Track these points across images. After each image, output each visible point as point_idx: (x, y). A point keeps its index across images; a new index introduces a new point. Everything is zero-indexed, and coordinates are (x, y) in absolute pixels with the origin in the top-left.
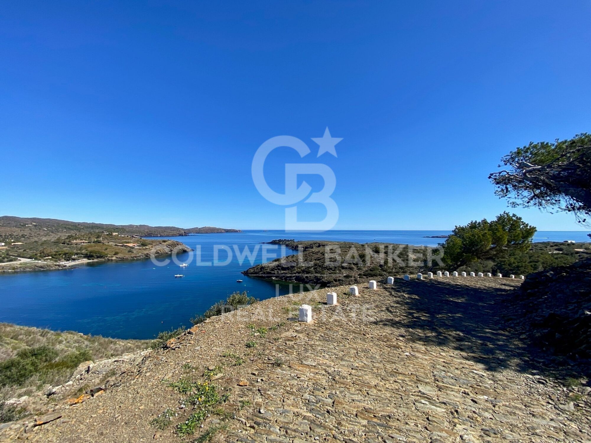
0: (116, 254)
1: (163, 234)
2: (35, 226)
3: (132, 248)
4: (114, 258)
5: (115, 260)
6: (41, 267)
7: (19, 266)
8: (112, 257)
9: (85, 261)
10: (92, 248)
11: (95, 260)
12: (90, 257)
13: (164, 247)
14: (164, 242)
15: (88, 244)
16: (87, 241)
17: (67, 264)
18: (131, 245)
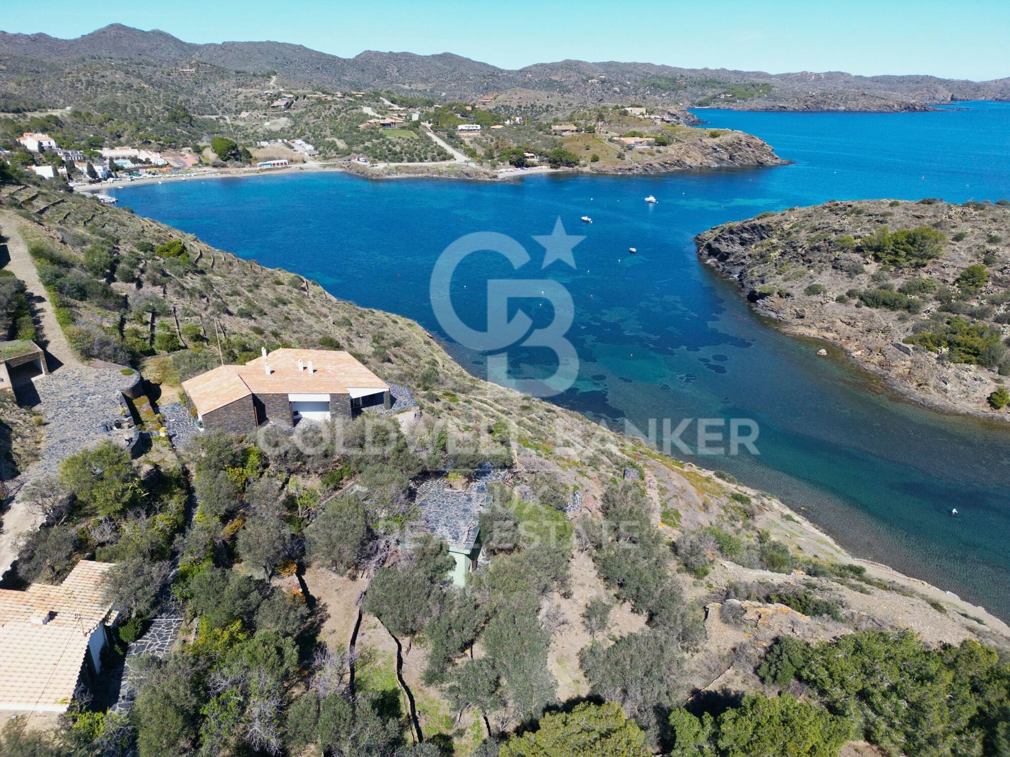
0: (595, 159)
2: (603, 82)
3: (630, 148)
4: (587, 169)
5: (587, 173)
6: (467, 174)
7: (444, 169)
8: (585, 166)
9: (545, 169)
10: (572, 144)
11: (560, 170)
12: (554, 163)
13: (707, 151)
14: (714, 135)
15: (575, 134)
16: (575, 128)
17: (507, 172)
18: (630, 141)
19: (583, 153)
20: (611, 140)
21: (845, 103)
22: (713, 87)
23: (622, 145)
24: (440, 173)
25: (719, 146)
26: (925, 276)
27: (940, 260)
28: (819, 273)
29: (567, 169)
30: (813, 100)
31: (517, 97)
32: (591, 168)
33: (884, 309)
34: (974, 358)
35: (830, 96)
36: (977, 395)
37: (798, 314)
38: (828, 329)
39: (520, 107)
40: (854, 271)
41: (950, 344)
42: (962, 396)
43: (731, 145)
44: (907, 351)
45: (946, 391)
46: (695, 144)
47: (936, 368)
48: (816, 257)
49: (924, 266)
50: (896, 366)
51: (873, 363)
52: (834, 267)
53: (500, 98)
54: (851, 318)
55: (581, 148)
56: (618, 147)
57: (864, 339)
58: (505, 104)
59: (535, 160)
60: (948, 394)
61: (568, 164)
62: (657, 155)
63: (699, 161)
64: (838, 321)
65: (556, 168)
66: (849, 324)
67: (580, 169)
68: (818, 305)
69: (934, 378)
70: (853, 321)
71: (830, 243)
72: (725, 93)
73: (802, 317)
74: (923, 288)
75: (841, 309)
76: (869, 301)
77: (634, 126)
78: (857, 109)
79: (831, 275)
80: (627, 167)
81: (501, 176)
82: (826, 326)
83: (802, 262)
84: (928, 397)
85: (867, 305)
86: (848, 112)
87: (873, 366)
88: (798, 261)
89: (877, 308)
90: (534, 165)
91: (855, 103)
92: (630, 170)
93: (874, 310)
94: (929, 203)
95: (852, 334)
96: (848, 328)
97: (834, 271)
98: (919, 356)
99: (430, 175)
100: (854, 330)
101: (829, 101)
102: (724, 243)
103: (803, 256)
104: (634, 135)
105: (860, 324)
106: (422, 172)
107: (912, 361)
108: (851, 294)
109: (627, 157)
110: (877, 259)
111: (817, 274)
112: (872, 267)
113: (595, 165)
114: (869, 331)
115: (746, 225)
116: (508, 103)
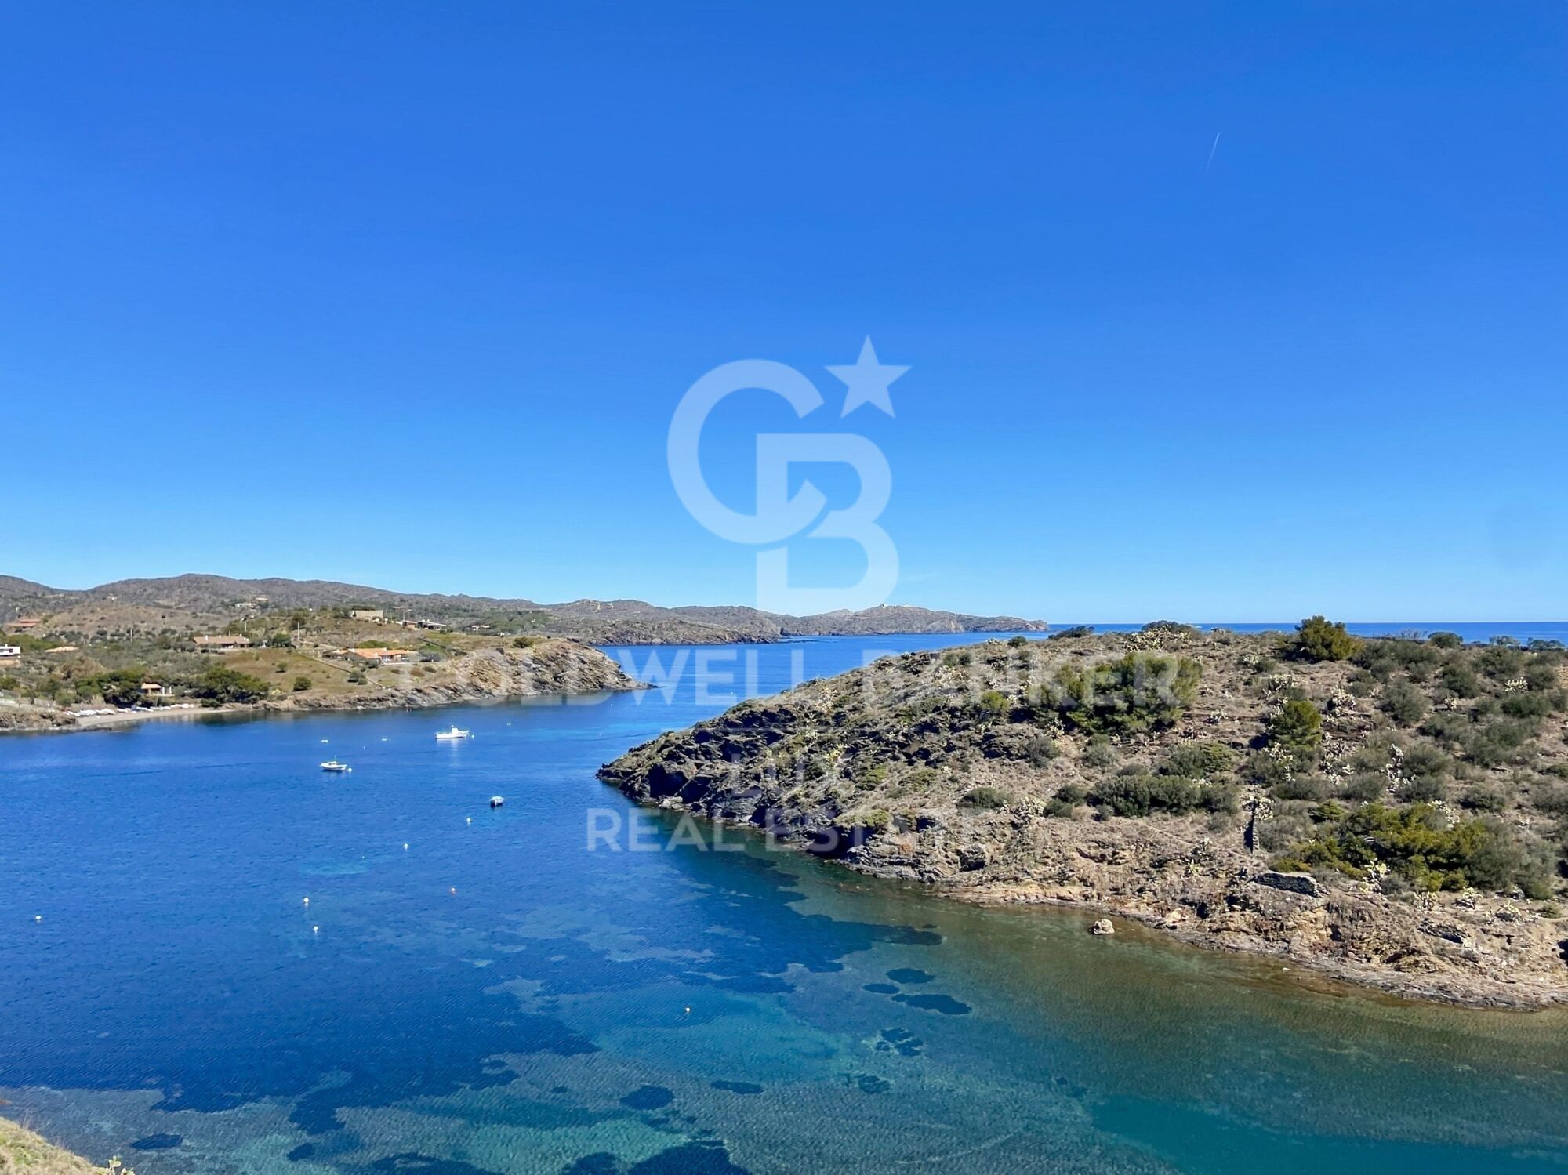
0: (302, 686)
1: (670, 635)
3: (373, 665)
8: (282, 698)
9: (191, 710)
10: (246, 664)
11: (225, 710)
12: (208, 695)
13: (516, 669)
14: (521, 644)
15: (247, 649)
16: (247, 641)
17: (96, 714)
18: (373, 654)
19: (273, 678)
20: (327, 656)
22: (457, 616)
23: (356, 660)
25: (533, 660)
26: (1188, 742)
27: (1196, 712)
28: (965, 769)
29: (239, 706)
30: (614, 630)
31: (96, 618)
32: (297, 702)
33: (1157, 815)
34: (1460, 874)
35: (637, 625)
36: (1536, 952)
37: (964, 859)
38: (1062, 879)
39: (103, 633)
40: (1037, 756)
41: (1384, 854)
42: (1512, 961)
43: (553, 660)
44: (1303, 887)
45: (1470, 957)
46: (492, 659)
47: (1399, 911)
48: (931, 740)
49: (1172, 724)
50: (1298, 926)
51: (1239, 930)
52: (990, 754)
53: (56, 619)
54: (1102, 844)
55: (267, 671)
56: (347, 665)
57: (1157, 885)
58: (68, 629)
59: (166, 694)
60: (1481, 964)
61: (241, 697)
62: (428, 675)
63: (504, 685)
64: (1076, 855)
65: (216, 707)
66: (1102, 859)
67: (271, 704)
68: (1009, 831)
69: (1419, 935)
70: (1109, 851)
71: (952, 711)
72: (476, 624)
73: (979, 865)
74: (1207, 762)
75: (1064, 828)
76: (1122, 803)
77: (370, 634)
78: (678, 642)
79: (992, 769)
80: (374, 696)
81: (84, 723)
82: (1055, 871)
83: (903, 758)
84: (1444, 979)
85: (1119, 812)
87: (1243, 936)
88: (895, 758)
89: (1141, 815)
90: (161, 703)
92: (379, 700)
93: (1142, 822)
94: (1077, 636)
95: (1120, 881)
96: (1104, 866)
97: (994, 762)
98: (1336, 892)
100: (1120, 869)
101: (637, 632)
102: (691, 762)
103: (902, 746)
104: (374, 645)
105: (1127, 854)
107: (1328, 907)
108: (1065, 795)
109: (371, 678)
110: (1070, 726)
111: (958, 774)
112: (1068, 745)
113: (303, 696)
114: (1160, 864)
115: (732, 718)
116: (75, 628)
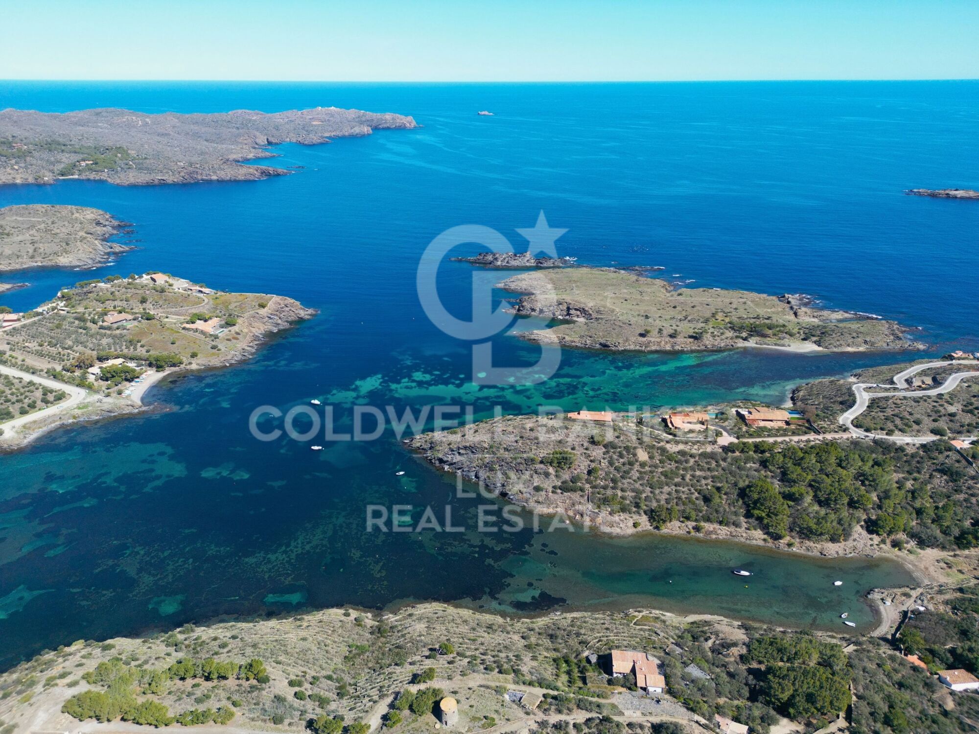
0: (194, 355)
3: (214, 336)
4: (196, 367)
5: (199, 370)
6: (109, 411)
7: (78, 412)
12: (157, 366)
13: (265, 320)
14: (262, 306)
15: (136, 323)
17: (133, 392)
18: (208, 328)
21: (215, 173)
23: (202, 333)
24: (74, 417)
25: (271, 314)
27: (575, 463)
28: (532, 478)
29: (173, 369)
33: (572, 492)
34: (619, 510)
36: (629, 525)
37: (536, 501)
38: (556, 507)
40: (546, 474)
42: (626, 527)
43: (276, 310)
46: (254, 317)
47: (611, 517)
49: (571, 466)
50: (597, 520)
52: (537, 473)
55: (165, 342)
56: (200, 336)
59: (132, 365)
60: (622, 528)
61: (174, 365)
62: (239, 337)
63: (262, 329)
64: (558, 501)
65: (162, 371)
67: (188, 367)
68: (545, 496)
69: (614, 522)
70: (564, 501)
71: (525, 460)
73: (539, 502)
74: (578, 478)
76: (564, 489)
78: (228, 178)
79: (538, 478)
80: (228, 357)
83: (515, 470)
84: (617, 532)
85: (565, 492)
86: (220, 182)
89: (569, 492)
91: (223, 173)
92: (232, 358)
96: (564, 504)
98: (602, 513)
99: (65, 422)
101: (200, 171)
104: (198, 317)
105: (567, 501)
106: (54, 421)
107: (601, 517)
108: (554, 487)
109: (220, 346)
110: (552, 466)
112: (552, 471)
113: (199, 360)
